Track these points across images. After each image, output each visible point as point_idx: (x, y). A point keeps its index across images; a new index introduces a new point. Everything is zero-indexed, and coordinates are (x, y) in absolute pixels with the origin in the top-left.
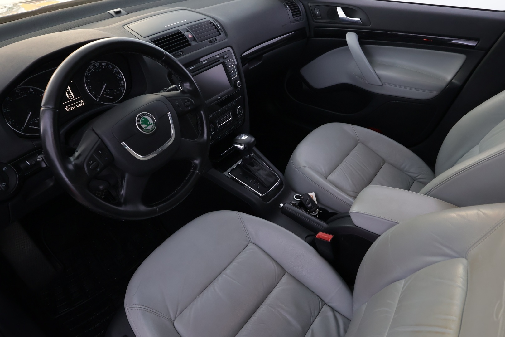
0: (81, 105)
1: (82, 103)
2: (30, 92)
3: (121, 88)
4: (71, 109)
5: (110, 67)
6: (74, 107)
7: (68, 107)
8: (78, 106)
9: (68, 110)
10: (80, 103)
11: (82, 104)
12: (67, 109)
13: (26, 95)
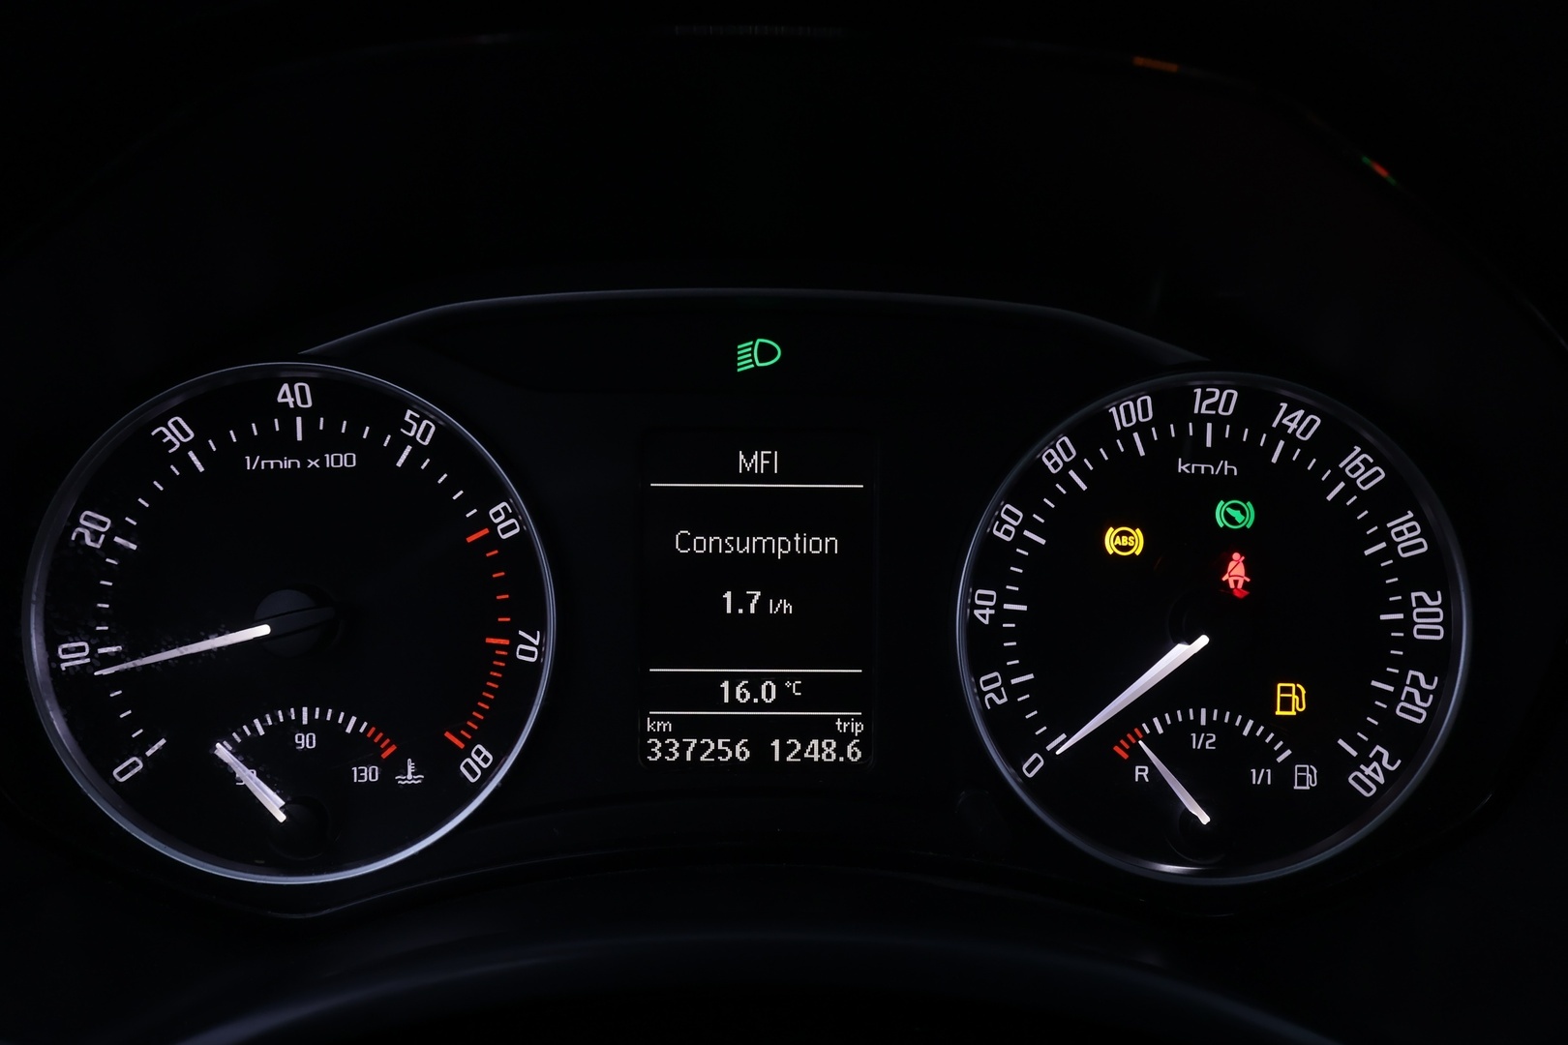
0: (821, 750)
1: (843, 740)
2: (400, 442)
3: (1363, 748)
4: (700, 749)
5: (1360, 477)
6: (742, 752)
7: (682, 729)
8: (786, 750)
9: (665, 750)
10: (825, 729)
11: (841, 750)
12: (662, 736)
13: (345, 460)
